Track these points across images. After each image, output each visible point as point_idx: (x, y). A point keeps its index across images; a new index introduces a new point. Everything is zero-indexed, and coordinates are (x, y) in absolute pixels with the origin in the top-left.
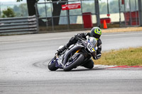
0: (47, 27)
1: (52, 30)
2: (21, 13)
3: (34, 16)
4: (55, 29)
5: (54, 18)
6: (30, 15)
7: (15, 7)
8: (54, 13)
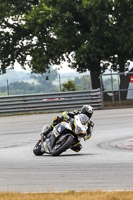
0: (113, 102)
1: (118, 105)
3: (99, 89)
5: (121, 92)
7: (77, 78)
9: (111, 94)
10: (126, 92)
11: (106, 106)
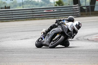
0: (86, 13)
1: (89, 14)
2: (68, 3)
3: (77, 5)
4: (92, 14)
5: (91, 7)
9: (84, 8)
10: (94, 7)
11: (82, 15)
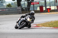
0: (25, 12)
2: (14, 6)
3: (20, 7)
6: (18, 7)
8: (28, 6)
